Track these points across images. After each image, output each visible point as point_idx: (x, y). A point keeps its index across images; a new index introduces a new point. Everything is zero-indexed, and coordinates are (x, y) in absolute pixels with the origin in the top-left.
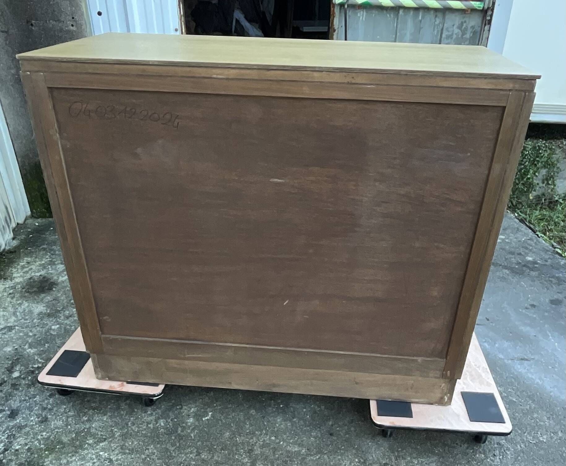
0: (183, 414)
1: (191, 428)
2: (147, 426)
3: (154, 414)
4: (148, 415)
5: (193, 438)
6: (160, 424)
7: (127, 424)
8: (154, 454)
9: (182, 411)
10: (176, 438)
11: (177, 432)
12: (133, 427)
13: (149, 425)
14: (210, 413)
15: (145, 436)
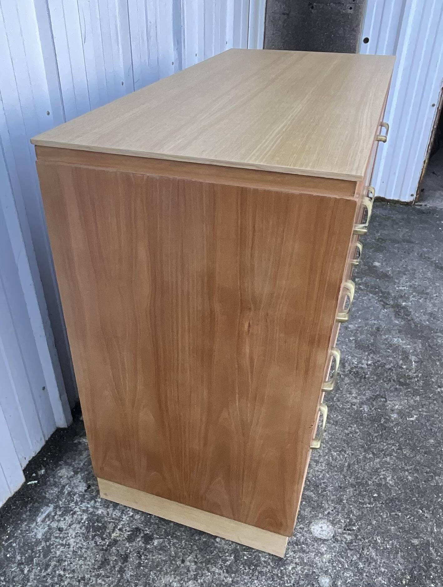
0: (387, 408)
1: (394, 423)
2: (351, 406)
3: (359, 398)
4: (353, 397)
5: (396, 432)
6: (364, 409)
7: (333, 399)
8: (356, 433)
9: (386, 404)
10: (378, 426)
11: (380, 421)
12: (338, 403)
13: (353, 407)
14: (415, 416)
15: (349, 414)
